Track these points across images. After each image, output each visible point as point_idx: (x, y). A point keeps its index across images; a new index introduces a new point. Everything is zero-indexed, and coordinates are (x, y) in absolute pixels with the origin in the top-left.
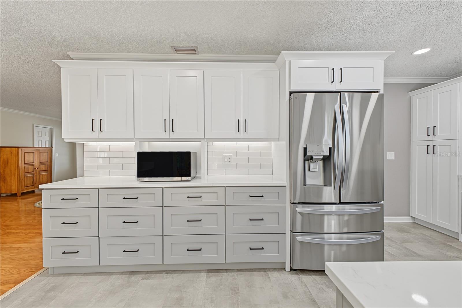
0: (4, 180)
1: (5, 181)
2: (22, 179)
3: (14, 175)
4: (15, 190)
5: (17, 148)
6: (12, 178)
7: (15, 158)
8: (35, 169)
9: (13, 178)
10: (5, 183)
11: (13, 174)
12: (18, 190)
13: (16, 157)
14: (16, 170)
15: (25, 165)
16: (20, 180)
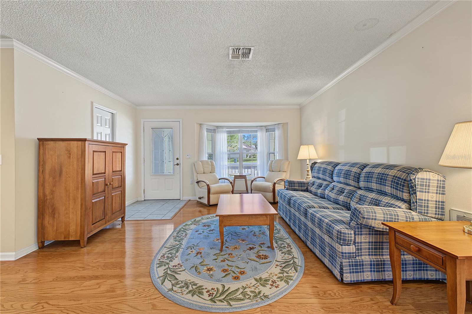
0: (52, 212)
1: (54, 214)
2: (88, 208)
3: (75, 200)
4: (76, 233)
5: (80, 143)
6: (69, 207)
7: (75, 163)
8: (107, 185)
9: (71, 207)
10: (54, 217)
11: (71, 198)
12: (82, 234)
13: (78, 161)
14: (77, 189)
15: (93, 178)
16: (85, 211)
